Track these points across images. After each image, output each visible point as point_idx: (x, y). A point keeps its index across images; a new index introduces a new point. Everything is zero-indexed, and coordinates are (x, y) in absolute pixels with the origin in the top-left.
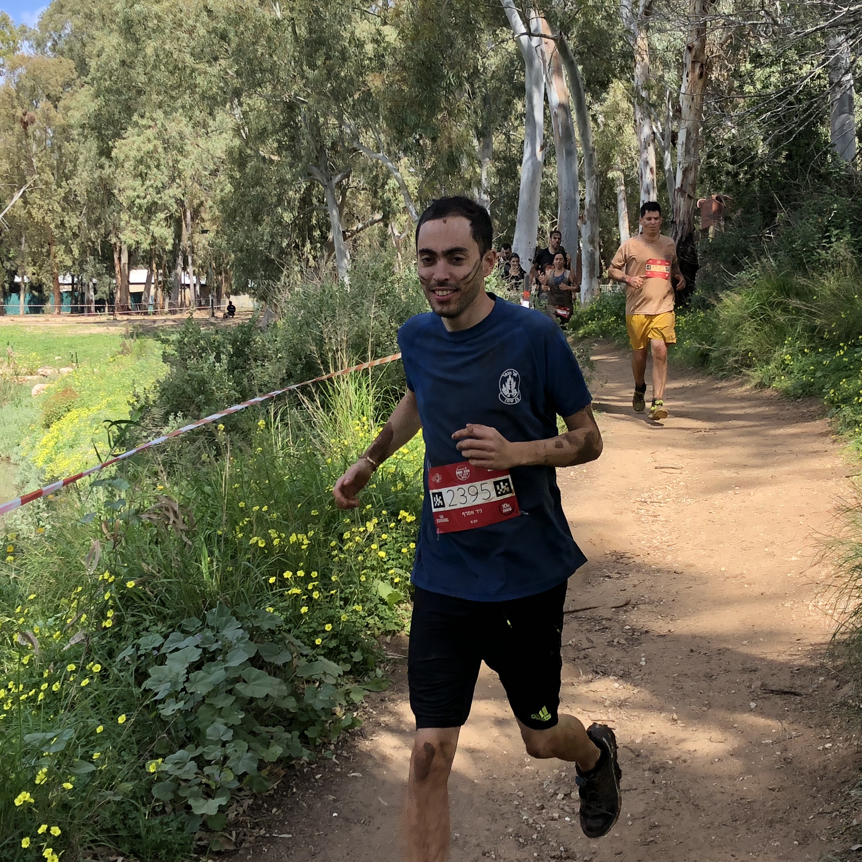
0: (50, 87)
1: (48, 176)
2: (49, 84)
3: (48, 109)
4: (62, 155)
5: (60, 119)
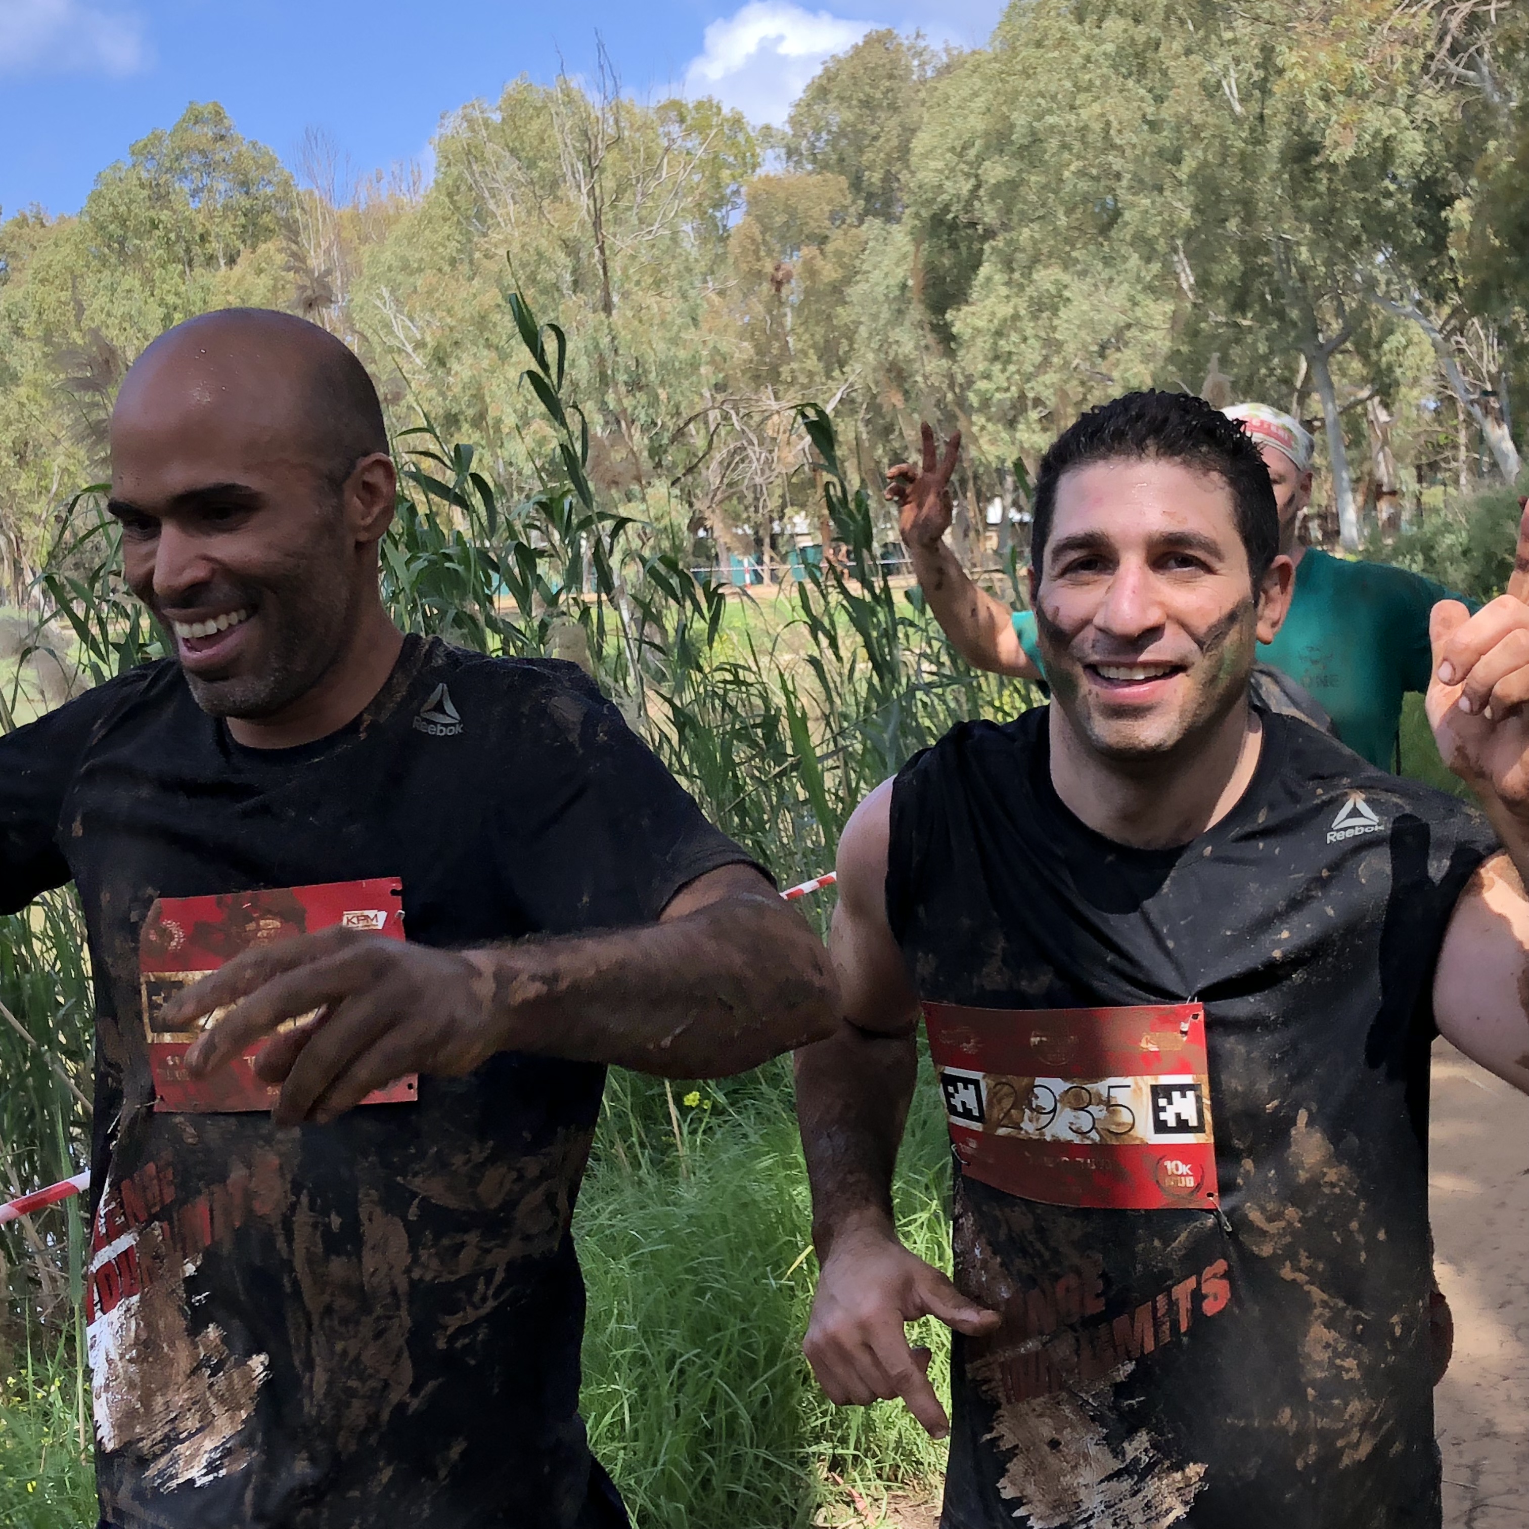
0: (813, 224)
1: (813, 362)
2: (811, 217)
3: (812, 258)
4: (834, 328)
5: (829, 272)
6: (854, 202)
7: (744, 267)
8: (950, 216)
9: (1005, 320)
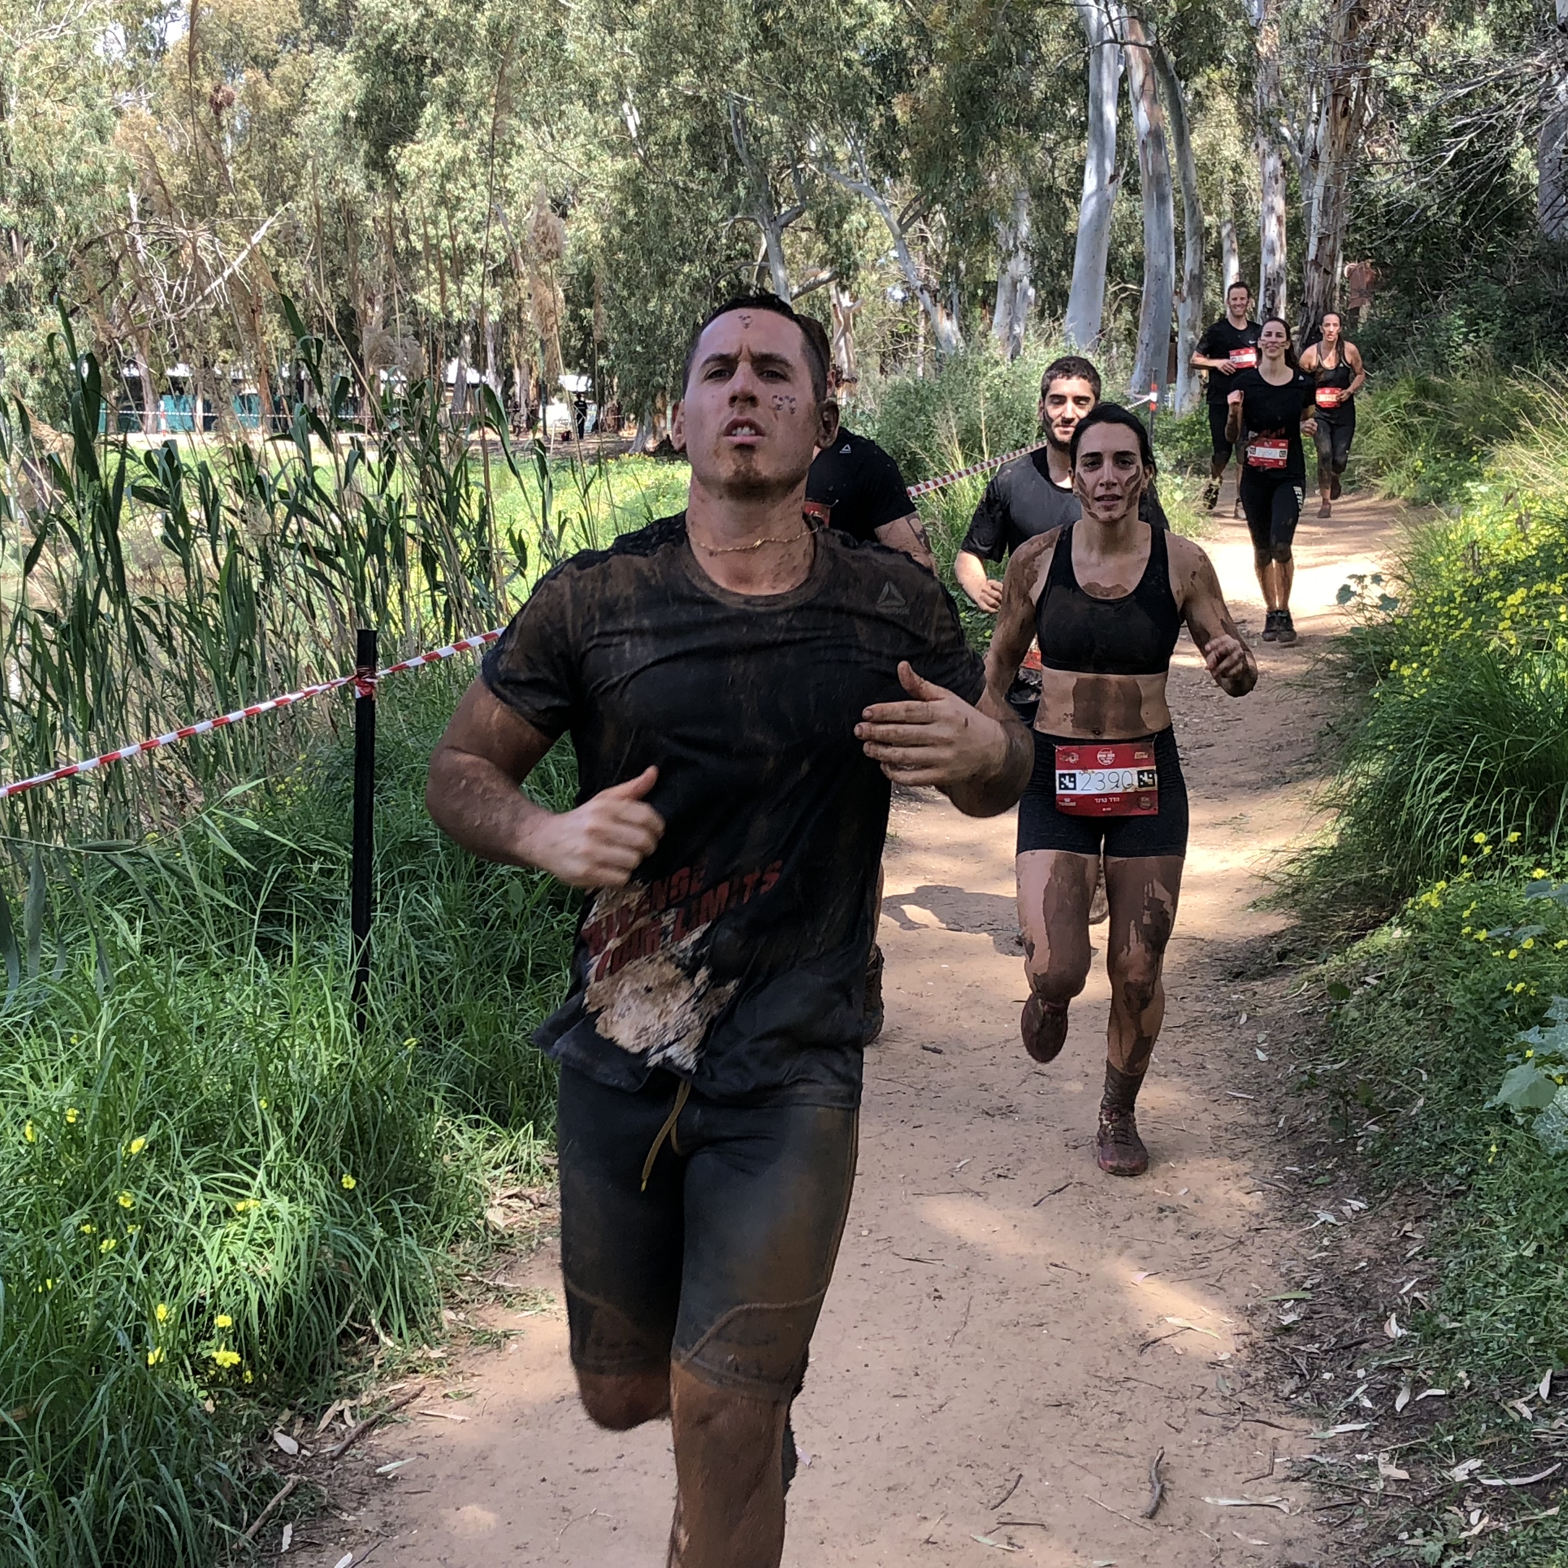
0: (258, 45)
1: (254, 195)
2: (257, 38)
3: (257, 81)
4: (277, 160)
5: (275, 99)
6: (306, 26)
7: (181, 85)
8: (396, 47)
9: (454, 162)
